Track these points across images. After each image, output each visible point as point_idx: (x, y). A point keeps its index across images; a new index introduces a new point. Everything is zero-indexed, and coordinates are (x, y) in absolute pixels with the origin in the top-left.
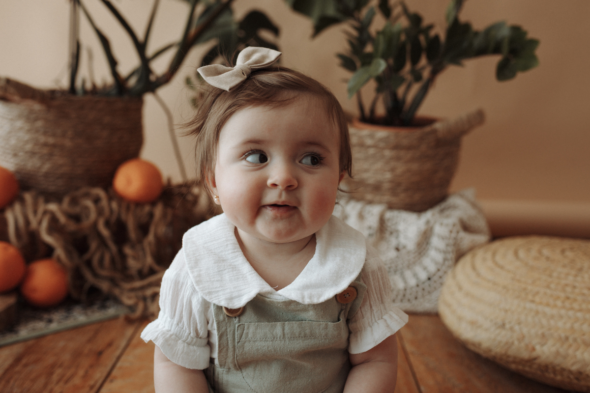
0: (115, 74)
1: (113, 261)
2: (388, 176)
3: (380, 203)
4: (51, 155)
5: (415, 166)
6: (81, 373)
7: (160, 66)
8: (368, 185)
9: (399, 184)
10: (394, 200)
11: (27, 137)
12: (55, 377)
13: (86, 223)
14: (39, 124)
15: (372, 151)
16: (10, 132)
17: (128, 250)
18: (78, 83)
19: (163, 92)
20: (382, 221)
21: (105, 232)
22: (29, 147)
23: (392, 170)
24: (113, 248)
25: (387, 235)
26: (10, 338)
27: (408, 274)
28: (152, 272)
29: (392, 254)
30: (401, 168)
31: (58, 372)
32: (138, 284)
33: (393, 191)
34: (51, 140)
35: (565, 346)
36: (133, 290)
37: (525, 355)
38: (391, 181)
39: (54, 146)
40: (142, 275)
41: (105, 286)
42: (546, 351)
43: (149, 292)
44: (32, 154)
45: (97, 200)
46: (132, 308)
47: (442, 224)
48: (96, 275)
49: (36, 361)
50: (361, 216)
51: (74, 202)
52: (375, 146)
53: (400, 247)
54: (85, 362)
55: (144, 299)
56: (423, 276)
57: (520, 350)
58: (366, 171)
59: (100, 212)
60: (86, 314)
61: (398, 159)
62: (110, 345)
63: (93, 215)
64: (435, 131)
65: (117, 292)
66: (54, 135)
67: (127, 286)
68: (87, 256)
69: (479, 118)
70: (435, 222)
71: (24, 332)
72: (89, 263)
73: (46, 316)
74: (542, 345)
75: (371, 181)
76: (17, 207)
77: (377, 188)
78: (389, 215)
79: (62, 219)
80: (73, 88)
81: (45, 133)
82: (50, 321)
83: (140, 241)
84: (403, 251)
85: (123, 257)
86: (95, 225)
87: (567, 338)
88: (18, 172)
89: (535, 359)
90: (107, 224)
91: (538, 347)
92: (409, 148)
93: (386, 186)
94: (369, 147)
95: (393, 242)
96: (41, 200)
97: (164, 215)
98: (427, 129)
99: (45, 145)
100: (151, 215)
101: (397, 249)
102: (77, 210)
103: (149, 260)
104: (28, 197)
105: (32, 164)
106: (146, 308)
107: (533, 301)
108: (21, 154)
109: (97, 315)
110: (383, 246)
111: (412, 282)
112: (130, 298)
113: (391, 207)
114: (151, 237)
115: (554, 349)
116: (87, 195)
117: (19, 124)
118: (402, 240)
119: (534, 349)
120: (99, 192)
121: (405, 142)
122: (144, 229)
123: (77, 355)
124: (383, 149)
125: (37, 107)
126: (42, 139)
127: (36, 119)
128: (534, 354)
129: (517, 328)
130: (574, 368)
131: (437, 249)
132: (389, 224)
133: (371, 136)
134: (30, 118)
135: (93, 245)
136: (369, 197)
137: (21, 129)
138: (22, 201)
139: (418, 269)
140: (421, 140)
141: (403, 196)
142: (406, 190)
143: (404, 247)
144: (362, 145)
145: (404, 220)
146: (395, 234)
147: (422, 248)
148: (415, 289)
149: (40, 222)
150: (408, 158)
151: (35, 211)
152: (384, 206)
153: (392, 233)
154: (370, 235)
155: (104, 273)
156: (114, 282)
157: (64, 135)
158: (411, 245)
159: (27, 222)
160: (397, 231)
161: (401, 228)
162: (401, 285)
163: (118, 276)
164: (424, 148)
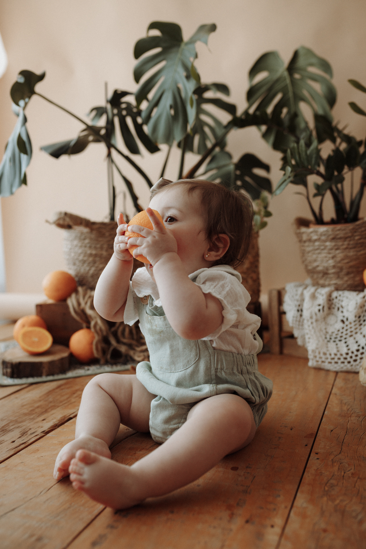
0: (137, 205)
1: (131, 332)
2: (331, 262)
3: (329, 285)
4: (94, 262)
5: (351, 253)
8: (319, 272)
9: (341, 269)
10: (339, 282)
11: (80, 251)
14: (87, 241)
15: (317, 244)
16: (71, 249)
20: (330, 300)
22: (81, 258)
23: (333, 257)
25: (335, 311)
26: (61, 376)
27: (351, 341)
29: (339, 325)
30: (340, 255)
33: (338, 275)
34: (94, 252)
36: (142, 351)
38: (334, 267)
39: (96, 255)
41: (123, 349)
44: (84, 262)
48: (118, 341)
50: (313, 297)
52: (319, 240)
53: (345, 320)
56: (363, 342)
58: (315, 261)
60: (112, 368)
61: (337, 248)
65: (131, 353)
66: (95, 248)
67: (138, 349)
68: (113, 329)
72: (115, 335)
73: (86, 368)
75: (320, 268)
76: (73, 296)
77: (325, 273)
78: (335, 294)
81: (90, 247)
82: (88, 370)
84: (347, 323)
92: (345, 238)
93: (332, 271)
94: (316, 240)
95: (340, 316)
98: (359, 222)
99: (91, 255)
101: (343, 321)
104: (80, 289)
105: (84, 269)
108: (77, 263)
110: (331, 320)
111: (354, 347)
112: (139, 357)
113: (337, 289)
117: (76, 242)
118: (346, 314)
121: (341, 234)
124: (325, 241)
125: (85, 230)
126: (89, 252)
127: (84, 239)
132: (335, 301)
133: (316, 232)
134: (82, 238)
136: (321, 282)
137: (76, 246)
138: (77, 292)
139: (359, 337)
140: (354, 231)
141: (346, 278)
142: (348, 274)
143: (347, 319)
144: (310, 240)
145: (347, 298)
146: (341, 309)
147: (362, 318)
148: (356, 353)
149: (86, 303)
150: (344, 247)
151: (84, 297)
152: (332, 288)
153: (338, 309)
154: (319, 310)
155: (125, 341)
156: (131, 347)
157: (102, 248)
158: (352, 318)
159: (79, 304)
160: (342, 307)
161: (344, 304)
162: (344, 350)
163: (134, 342)
164: (357, 238)
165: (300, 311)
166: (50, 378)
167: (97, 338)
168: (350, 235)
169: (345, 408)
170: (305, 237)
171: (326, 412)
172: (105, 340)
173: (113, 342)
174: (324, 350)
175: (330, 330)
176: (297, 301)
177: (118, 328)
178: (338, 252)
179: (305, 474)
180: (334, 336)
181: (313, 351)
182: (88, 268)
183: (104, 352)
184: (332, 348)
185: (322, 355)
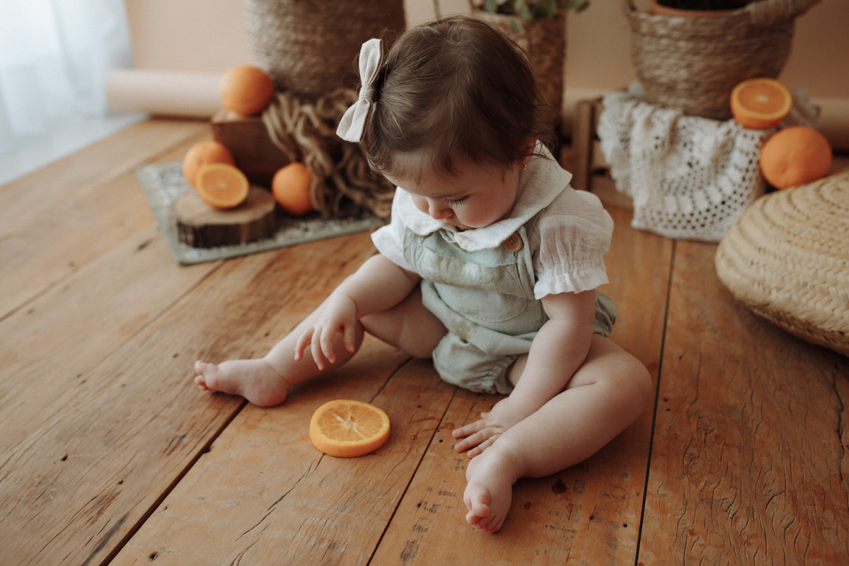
2: (683, 74)
3: (674, 106)
4: (303, 53)
5: (717, 62)
8: (661, 85)
9: (697, 84)
10: (691, 103)
11: (278, 34)
12: (300, 283)
14: (289, 19)
15: (664, 42)
16: (261, 29)
20: (674, 130)
22: (280, 45)
23: (688, 66)
25: (680, 147)
26: (269, 244)
27: (699, 195)
29: (684, 170)
30: (699, 63)
31: (303, 279)
33: (691, 93)
34: (302, 37)
35: (800, 293)
37: (761, 298)
38: (687, 81)
39: (305, 43)
41: (357, 197)
42: (777, 298)
44: (285, 52)
47: (745, 136)
48: (349, 184)
49: (286, 267)
50: (649, 123)
51: (328, 104)
52: (667, 36)
53: (694, 162)
54: (328, 272)
56: (717, 198)
57: (756, 295)
58: (658, 67)
60: (341, 225)
61: (696, 52)
65: (370, 203)
66: (304, 31)
68: (340, 165)
70: (738, 133)
71: (282, 239)
72: (343, 173)
73: (303, 225)
74: (779, 290)
75: (664, 80)
76: (273, 110)
77: (671, 88)
78: (683, 122)
79: (316, 123)
81: (295, 30)
82: (306, 230)
84: (696, 168)
87: (805, 284)
88: (272, 72)
89: (768, 304)
91: (774, 292)
92: (710, 38)
93: (682, 86)
94: (661, 37)
95: (686, 155)
96: (296, 102)
98: (737, 13)
99: (296, 42)
101: (690, 165)
102: (331, 114)
104: (283, 99)
105: (285, 64)
107: (789, 242)
108: (274, 53)
109: (351, 227)
110: (673, 160)
111: (703, 205)
112: (383, 210)
113: (687, 113)
115: (787, 296)
117: (270, 19)
118: (696, 154)
119: (769, 294)
121: (706, 31)
124: (678, 39)
126: (293, 36)
127: (285, 15)
129: (762, 270)
130: (803, 317)
131: (736, 167)
132: (682, 133)
133: (664, 23)
134: (280, 13)
136: (663, 99)
137: (271, 25)
138: (277, 103)
139: (712, 190)
140: (727, 26)
141: (702, 98)
142: (707, 91)
143: (698, 163)
144: (653, 34)
145: (701, 129)
146: (689, 146)
147: (720, 164)
148: (705, 214)
149: (296, 125)
150: (709, 51)
151: (291, 114)
152: (679, 111)
153: (685, 145)
154: (656, 147)
155: (359, 183)
156: (368, 193)
157: (314, 31)
158: (705, 160)
159: (284, 126)
160: (692, 142)
161: (695, 138)
162: (688, 208)
163: (372, 186)
164: (730, 38)
165: (625, 140)
166: (253, 247)
167: (316, 181)
168: (719, 32)
169: (694, 313)
170: (644, 28)
171: (669, 322)
172: (328, 182)
173: (341, 185)
174: (659, 207)
175: (670, 176)
176: (621, 125)
177: (348, 162)
178: (696, 58)
179: (655, 436)
180: (675, 185)
181: (643, 209)
182: (291, 63)
183: (327, 200)
184: (671, 205)
185: (655, 215)
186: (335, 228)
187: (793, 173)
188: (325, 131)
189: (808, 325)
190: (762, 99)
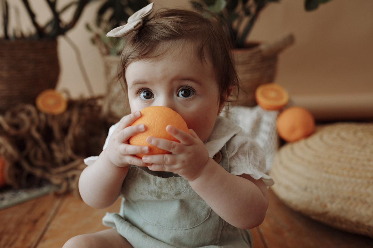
0: (35, 24)
1: (44, 155)
6: (22, 237)
7: (67, 17)
13: (24, 130)
17: (54, 146)
18: (11, 32)
19: (71, 34)
21: (36, 135)
24: (44, 146)
28: (72, 160)
32: (62, 169)
35: (348, 204)
36: (59, 173)
37: (320, 210)
40: (65, 162)
41: (38, 173)
42: (333, 208)
43: (70, 174)
45: (29, 113)
46: (59, 186)
48: (31, 164)
51: (14, 115)
54: (25, 229)
55: (67, 179)
57: (316, 207)
59: (32, 122)
62: (43, 214)
63: (27, 124)
64: (260, 51)
65: (47, 176)
67: (55, 171)
69: (290, 40)
72: (27, 158)
73: (0, 196)
74: (332, 203)
79: (6, 127)
80: (6, 36)
82: (2, 199)
83: (63, 139)
85: (51, 151)
86: (29, 131)
87: (349, 198)
90: (38, 130)
91: (329, 205)
97: (79, 120)
98: (255, 50)
100: (70, 121)
102: (16, 121)
103: (69, 152)
106: (68, 186)
107: (327, 172)
109: (36, 193)
112: (57, 179)
114: (70, 137)
115: (339, 206)
116: (22, 110)
119: (326, 206)
120: (30, 108)
122: (65, 131)
123: (20, 223)
128: (326, 210)
129: (315, 191)
130: (354, 219)
131: (265, 132)
135: (29, 144)
140: (251, 58)
145: (242, 113)
155: (39, 163)
156: (45, 169)
163: (48, 164)
167: (8, 165)
168: (247, 60)
172: (17, 165)
173: (26, 166)
183: (17, 177)
186: (24, 196)
187: (299, 133)
188: (13, 132)
189: (358, 224)
190: (272, 94)
